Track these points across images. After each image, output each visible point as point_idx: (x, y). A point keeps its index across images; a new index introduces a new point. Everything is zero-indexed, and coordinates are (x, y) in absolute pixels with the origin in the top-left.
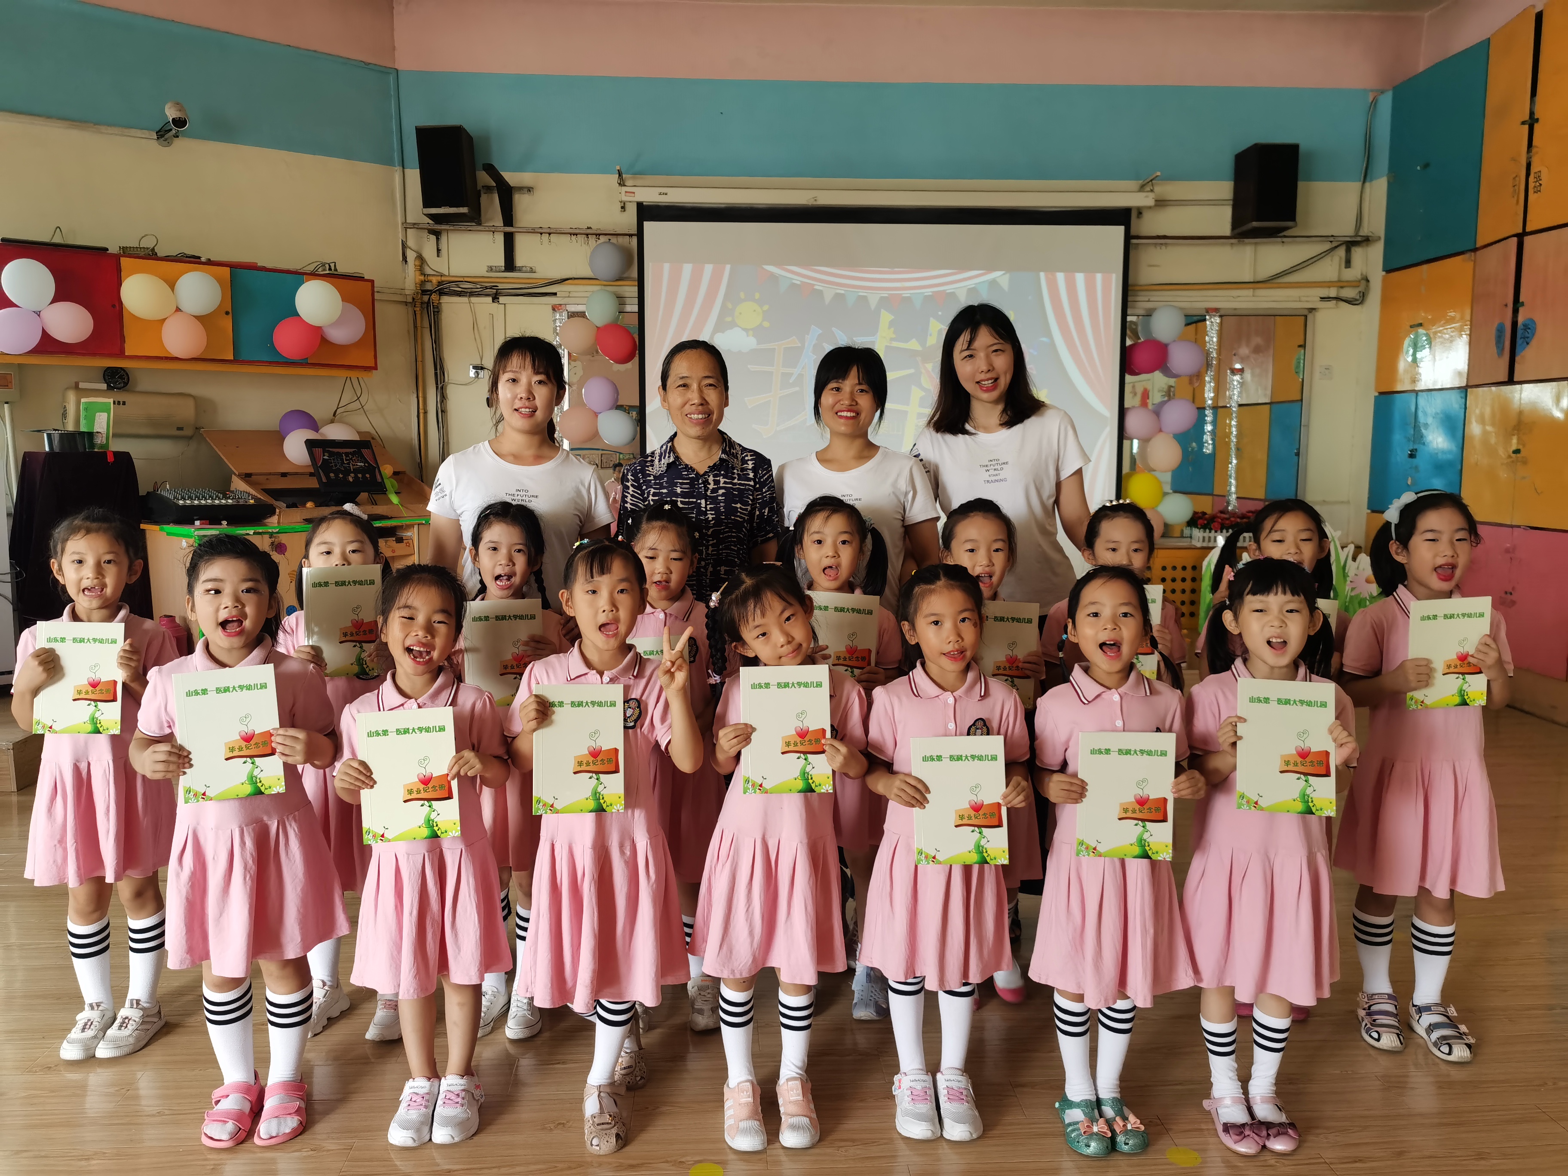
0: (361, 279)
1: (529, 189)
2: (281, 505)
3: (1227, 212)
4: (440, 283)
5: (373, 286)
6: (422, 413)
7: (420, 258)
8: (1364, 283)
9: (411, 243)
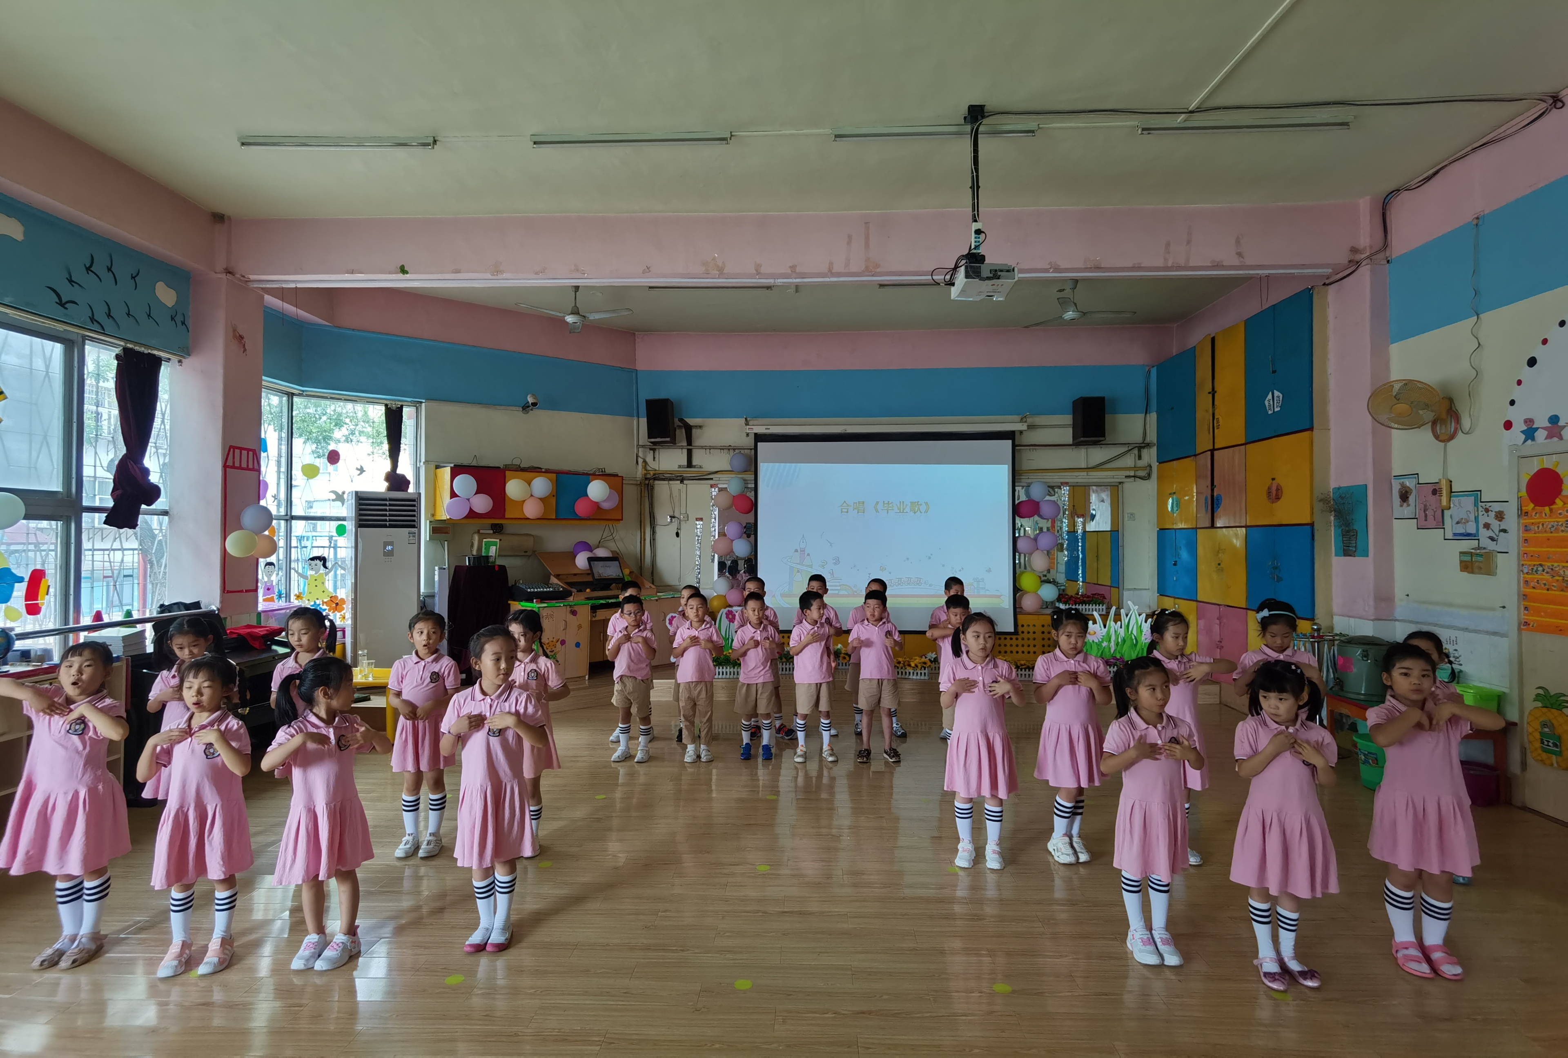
0: (617, 475)
1: (700, 427)
2: (574, 590)
3: (1070, 431)
4: (654, 474)
5: (623, 479)
6: (642, 541)
7: (645, 462)
8: (1148, 468)
9: (641, 454)
